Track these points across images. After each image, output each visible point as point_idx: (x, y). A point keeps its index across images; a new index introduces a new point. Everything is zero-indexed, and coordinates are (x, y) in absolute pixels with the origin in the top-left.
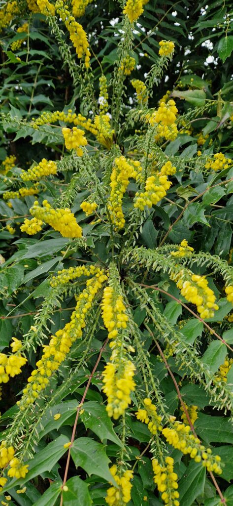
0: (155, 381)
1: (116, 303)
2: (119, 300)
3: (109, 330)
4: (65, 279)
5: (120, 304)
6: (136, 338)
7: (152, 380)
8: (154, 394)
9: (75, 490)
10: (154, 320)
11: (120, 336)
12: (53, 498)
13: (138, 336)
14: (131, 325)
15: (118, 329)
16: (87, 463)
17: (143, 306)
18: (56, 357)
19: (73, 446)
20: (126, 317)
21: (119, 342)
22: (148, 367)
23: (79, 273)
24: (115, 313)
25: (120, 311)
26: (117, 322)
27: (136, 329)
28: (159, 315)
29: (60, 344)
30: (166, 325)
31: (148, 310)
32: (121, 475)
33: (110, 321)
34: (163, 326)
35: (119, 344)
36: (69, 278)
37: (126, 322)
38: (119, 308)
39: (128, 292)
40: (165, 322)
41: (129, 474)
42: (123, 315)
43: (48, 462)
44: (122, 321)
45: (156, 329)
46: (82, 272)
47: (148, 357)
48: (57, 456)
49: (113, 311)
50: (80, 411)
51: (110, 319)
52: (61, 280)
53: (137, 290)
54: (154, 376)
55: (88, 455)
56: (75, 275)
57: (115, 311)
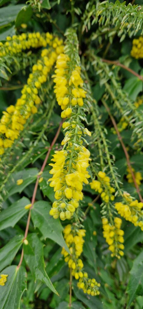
0: (111, 157)
1: (71, 75)
2: (76, 71)
3: (62, 108)
4: (15, 48)
5: (76, 76)
6: (94, 114)
7: (108, 157)
8: (109, 169)
9: (33, 246)
10: (114, 97)
11: (74, 116)
12: (16, 247)
13: (96, 113)
14: (88, 102)
15: (73, 107)
16: (43, 227)
17: (103, 82)
18: (7, 135)
19: (33, 208)
20: (83, 93)
21: (73, 123)
22: (105, 143)
23: (32, 41)
24: (70, 87)
25: (76, 85)
26: (72, 99)
27: (94, 106)
28: (120, 91)
29: (11, 122)
30: (127, 102)
31: (107, 86)
32: (75, 234)
33: (64, 97)
34: (123, 103)
35: (73, 126)
36: (20, 46)
37: (83, 99)
38: (76, 81)
39: (88, 67)
40: (126, 99)
41: (82, 233)
42: (80, 90)
43: (12, 218)
44: (78, 98)
45: (114, 106)
46: (36, 41)
47: (105, 133)
48: (20, 215)
49: (67, 85)
50: (39, 179)
51: (63, 95)
52: (10, 48)
53: (98, 64)
54: (110, 153)
55: (45, 219)
56: (28, 44)
57: (70, 84)
